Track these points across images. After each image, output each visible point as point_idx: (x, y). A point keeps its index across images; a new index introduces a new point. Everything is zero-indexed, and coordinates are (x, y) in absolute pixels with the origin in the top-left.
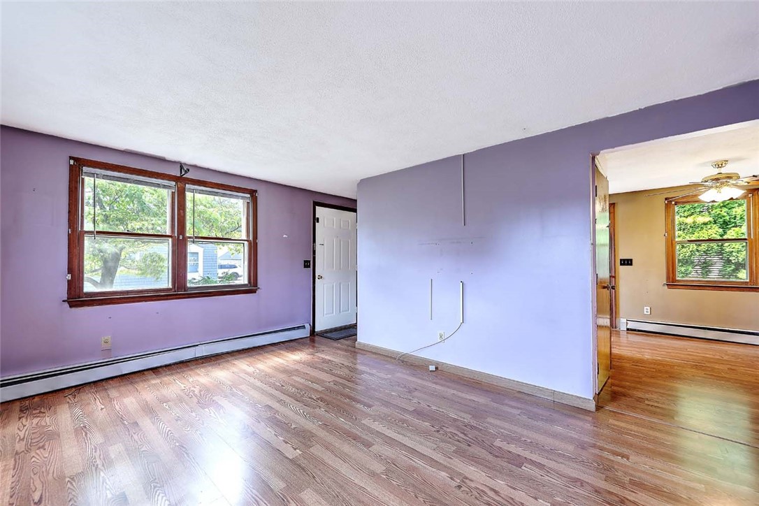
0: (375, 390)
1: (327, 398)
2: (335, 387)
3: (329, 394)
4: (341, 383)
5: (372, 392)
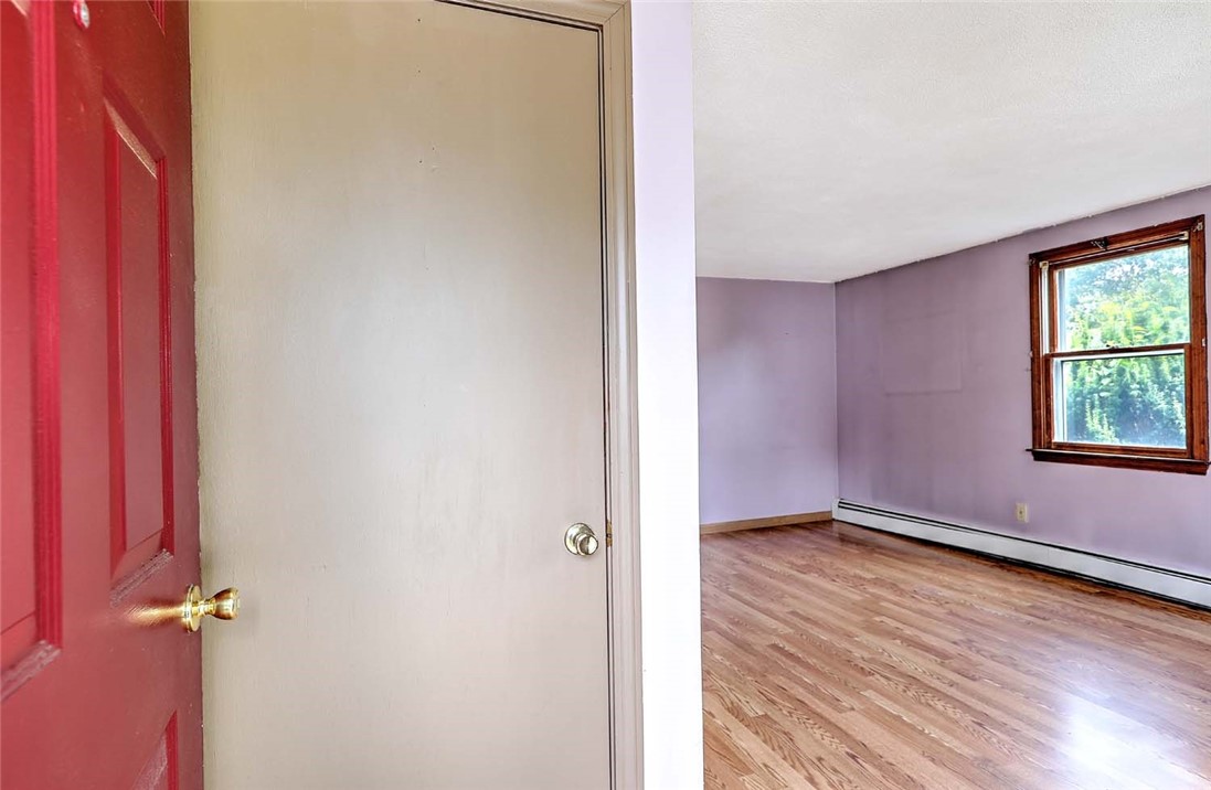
0: (750, 670)
1: (852, 672)
2: (837, 693)
3: (850, 679)
4: (823, 699)
5: (757, 668)
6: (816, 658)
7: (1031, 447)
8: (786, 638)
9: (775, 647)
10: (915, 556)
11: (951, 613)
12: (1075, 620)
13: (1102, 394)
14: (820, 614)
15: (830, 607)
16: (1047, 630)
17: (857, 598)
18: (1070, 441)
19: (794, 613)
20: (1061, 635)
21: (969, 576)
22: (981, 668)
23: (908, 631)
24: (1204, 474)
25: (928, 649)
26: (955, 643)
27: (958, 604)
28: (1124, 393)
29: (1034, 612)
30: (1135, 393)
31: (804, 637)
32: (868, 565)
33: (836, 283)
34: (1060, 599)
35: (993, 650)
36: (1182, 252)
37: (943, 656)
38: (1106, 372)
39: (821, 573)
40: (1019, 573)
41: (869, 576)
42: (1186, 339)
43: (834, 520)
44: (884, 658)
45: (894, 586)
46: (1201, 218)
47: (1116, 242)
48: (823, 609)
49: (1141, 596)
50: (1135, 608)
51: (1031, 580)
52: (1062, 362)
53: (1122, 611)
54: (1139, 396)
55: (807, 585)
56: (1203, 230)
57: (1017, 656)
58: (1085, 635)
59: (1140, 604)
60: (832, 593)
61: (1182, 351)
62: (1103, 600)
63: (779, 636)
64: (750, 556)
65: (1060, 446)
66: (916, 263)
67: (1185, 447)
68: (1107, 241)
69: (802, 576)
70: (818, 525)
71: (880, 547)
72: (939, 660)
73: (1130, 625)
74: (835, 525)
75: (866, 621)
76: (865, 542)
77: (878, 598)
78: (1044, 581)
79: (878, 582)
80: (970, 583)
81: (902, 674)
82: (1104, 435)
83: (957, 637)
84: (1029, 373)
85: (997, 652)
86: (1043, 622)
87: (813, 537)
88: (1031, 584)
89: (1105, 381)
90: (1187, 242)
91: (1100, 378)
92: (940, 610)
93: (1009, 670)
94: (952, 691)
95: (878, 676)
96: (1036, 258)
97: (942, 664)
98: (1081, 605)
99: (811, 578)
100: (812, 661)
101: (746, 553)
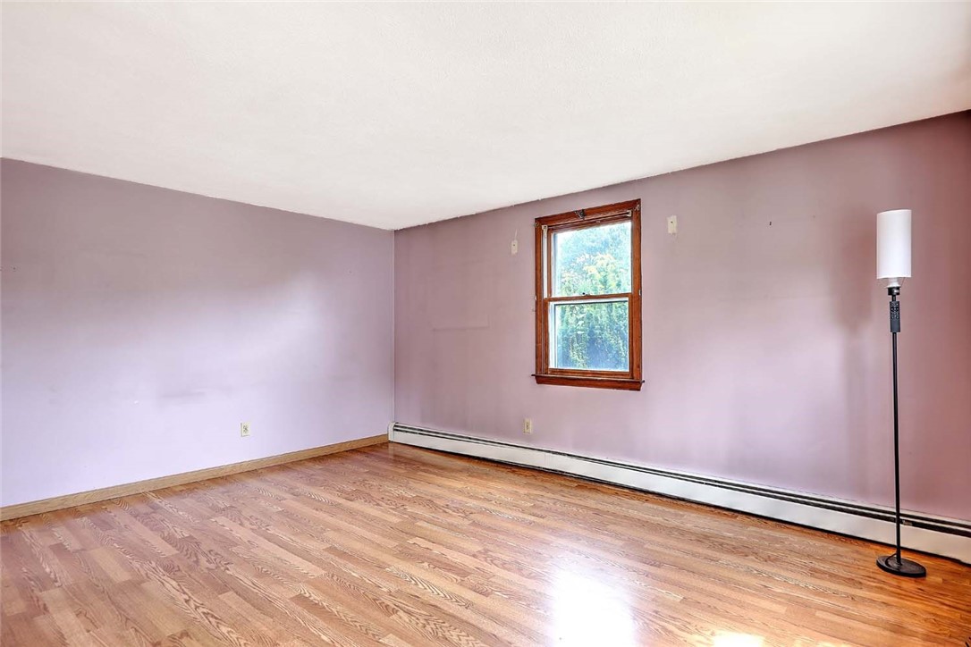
6: (342, 603)
7: (534, 373)
8: (314, 583)
9: (301, 599)
10: (452, 470)
11: (474, 524)
12: (562, 514)
13: (579, 332)
14: (357, 546)
15: (368, 535)
16: (543, 527)
17: (396, 520)
18: (559, 368)
19: (332, 550)
20: (554, 531)
21: (491, 484)
22: (493, 580)
23: (437, 550)
24: (639, 390)
25: (450, 567)
26: (474, 556)
27: (481, 513)
28: (591, 333)
29: (535, 511)
30: (598, 332)
31: (335, 578)
32: (412, 484)
33: (395, 231)
34: (553, 496)
35: (503, 557)
36: (628, 225)
37: (462, 572)
38: (581, 316)
39: (369, 499)
40: (526, 476)
41: (410, 494)
42: (629, 290)
43: (390, 442)
44: (410, 589)
45: (429, 503)
46: (638, 201)
47: (590, 214)
48: (362, 539)
49: (604, 486)
50: (600, 496)
51: (533, 481)
52: (555, 305)
53: (593, 500)
54: (600, 334)
55: (351, 513)
56: (640, 211)
57: (520, 558)
58: (569, 528)
59: (602, 492)
60: (374, 519)
61: (627, 299)
62: (579, 492)
63: (308, 582)
64: (303, 488)
65: (554, 371)
66: (457, 218)
67: (628, 370)
68: (584, 213)
69: (349, 504)
70: (374, 449)
71: (424, 464)
72: (458, 578)
73: (597, 512)
74: (391, 447)
75: (401, 546)
76: (411, 461)
77: (415, 517)
78: (542, 480)
79: (418, 500)
80: (492, 491)
81: (425, 604)
82: (579, 364)
83: (476, 548)
84: (534, 313)
85: (507, 559)
86: (541, 520)
87: (368, 461)
88: (533, 485)
89: (580, 323)
90: (631, 218)
91: (577, 320)
92: (467, 522)
93: (514, 577)
94: (467, 615)
95: (401, 613)
96: (540, 221)
97: (461, 584)
98: (567, 499)
99: (356, 505)
100: (336, 609)
101: (298, 485)
